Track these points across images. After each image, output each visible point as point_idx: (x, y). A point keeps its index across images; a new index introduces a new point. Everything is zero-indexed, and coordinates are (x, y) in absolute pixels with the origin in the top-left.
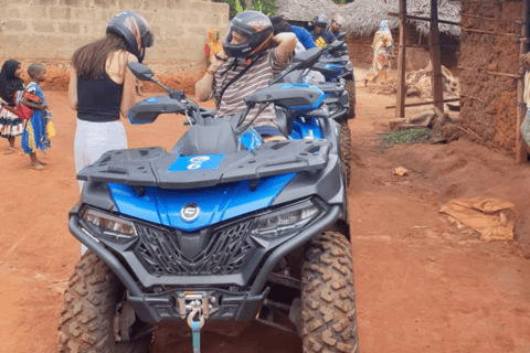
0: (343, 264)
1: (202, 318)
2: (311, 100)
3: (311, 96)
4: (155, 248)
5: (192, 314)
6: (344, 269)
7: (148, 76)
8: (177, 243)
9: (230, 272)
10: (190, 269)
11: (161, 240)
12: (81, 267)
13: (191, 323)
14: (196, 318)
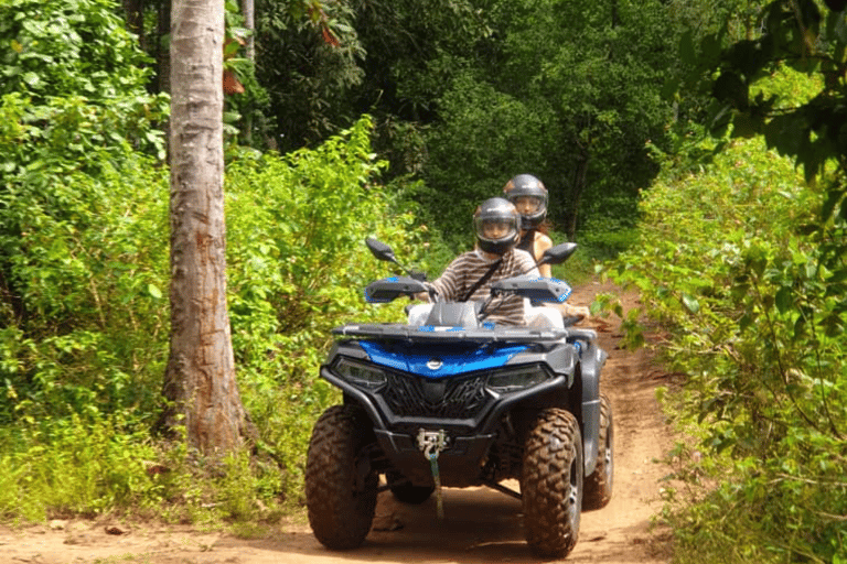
0: (563, 433)
1: (437, 452)
2: (556, 294)
3: (557, 290)
4: (401, 391)
5: (430, 447)
6: (564, 437)
7: (389, 255)
8: (422, 388)
9: (463, 417)
10: (431, 410)
11: (408, 386)
12: (322, 429)
13: (428, 455)
14: (432, 451)
